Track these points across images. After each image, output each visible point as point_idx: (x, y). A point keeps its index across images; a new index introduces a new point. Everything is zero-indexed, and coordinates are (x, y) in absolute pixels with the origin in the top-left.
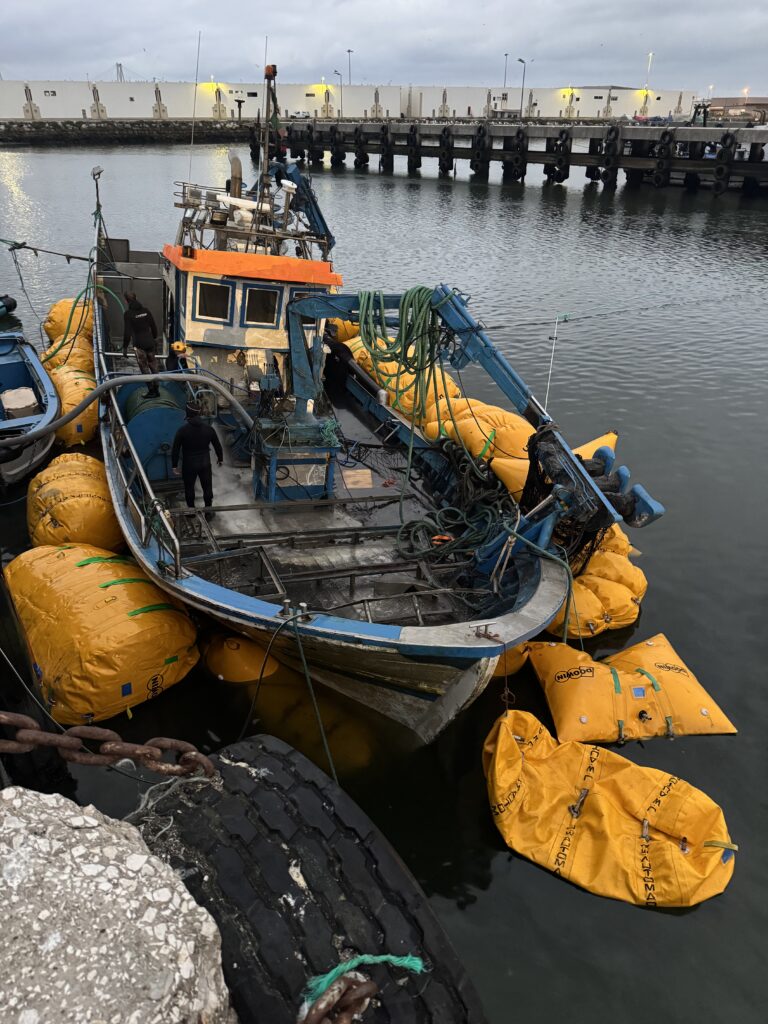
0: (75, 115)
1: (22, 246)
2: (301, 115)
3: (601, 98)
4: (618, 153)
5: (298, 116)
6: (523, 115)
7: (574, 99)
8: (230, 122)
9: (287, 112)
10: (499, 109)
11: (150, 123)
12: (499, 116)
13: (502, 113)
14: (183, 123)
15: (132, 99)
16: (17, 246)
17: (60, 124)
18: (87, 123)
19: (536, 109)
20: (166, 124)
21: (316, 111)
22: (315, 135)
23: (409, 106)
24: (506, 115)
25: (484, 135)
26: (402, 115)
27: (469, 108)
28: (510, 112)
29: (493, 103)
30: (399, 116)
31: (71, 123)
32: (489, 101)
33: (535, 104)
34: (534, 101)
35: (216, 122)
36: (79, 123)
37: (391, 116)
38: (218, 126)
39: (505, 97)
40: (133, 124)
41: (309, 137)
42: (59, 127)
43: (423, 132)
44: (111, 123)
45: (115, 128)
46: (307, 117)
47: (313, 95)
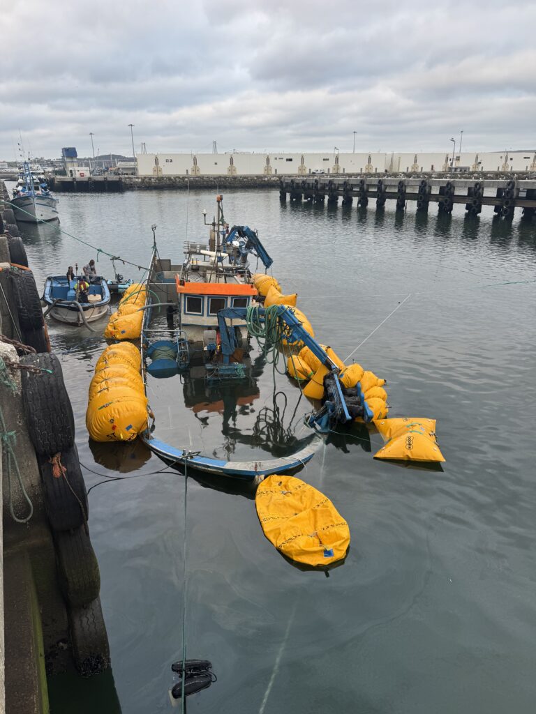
0: (182, 173)
2: (319, 172)
3: (529, 158)
4: (514, 197)
5: (317, 172)
6: (471, 170)
7: (509, 159)
8: (273, 176)
9: (310, 170)
10: (454, 166)
11: (225, 178)
12: (453, 170)
13: (456, 169)
14: (245, 178)
15: (216, 164)
17: (172, 178)
18: (188, 178)
19: (481, 166)
20: (235, 178)
21: (329, 169)
22: (319, 186)
23: (391, 165)
24: (459, 170)
25: (425, 185)
26: (386, 171)
27: (432, 166)
28: (461, 169)
29: (449, 163)
30: (383, 171)
31: (179, 178)
32: (447, 161)
33: (480, 163)
34: (479, 161)
35: (265, 177)
36: (184, 178)
37: (378, 171)
38: (266, 179)
39: (458, 159)
40: (215, 178)
41: (316, 187)
42: (172, 180)
43: (386, 183)
44: (202, 178)
45: (204, 181)
46: (323, 173)
47: (328, 160)
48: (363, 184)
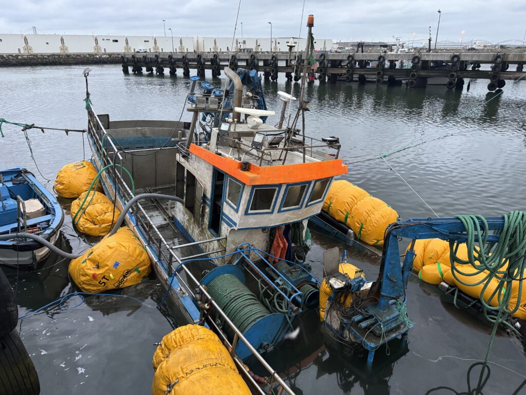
0: (14, 51)
1: (32, 126)
2: (142, 51)
4: (326, 66)
5: (140, 51)
6: (254, 51)
7: (277, 43)
8: (104, 54)
9: (134, 49)
10: (242, 48)
11: (59, 55)
12: (242, 51)
13: (244, 50)
14: (78, 55)
15: (47, 43)
16: (27, 127)
17: (5, 56)
18: (22, 56)
19: (260, 48)
20: (68, 56)
21: (150, 49)
22: (159, 60)
23: (198, 46)
24: (246, 51)
25: (254, 58)
27: (228, 48)
28: (248, 49)
29: (239, 45)
31: (12, 56)
32: (237, 44)
33: (259, 46)
34: (258, 44)
35: (96, 55)
36: (17, 56)
38: (98, 56)
39: (244, 42)
40: (49, 56)
41: (157, 61)
42: (5, 58)
43: (220, 57)
44: (36, 55)
45: (38, 58)
46: (145, 52)
47: (148, 41)
48: (200, 59)
